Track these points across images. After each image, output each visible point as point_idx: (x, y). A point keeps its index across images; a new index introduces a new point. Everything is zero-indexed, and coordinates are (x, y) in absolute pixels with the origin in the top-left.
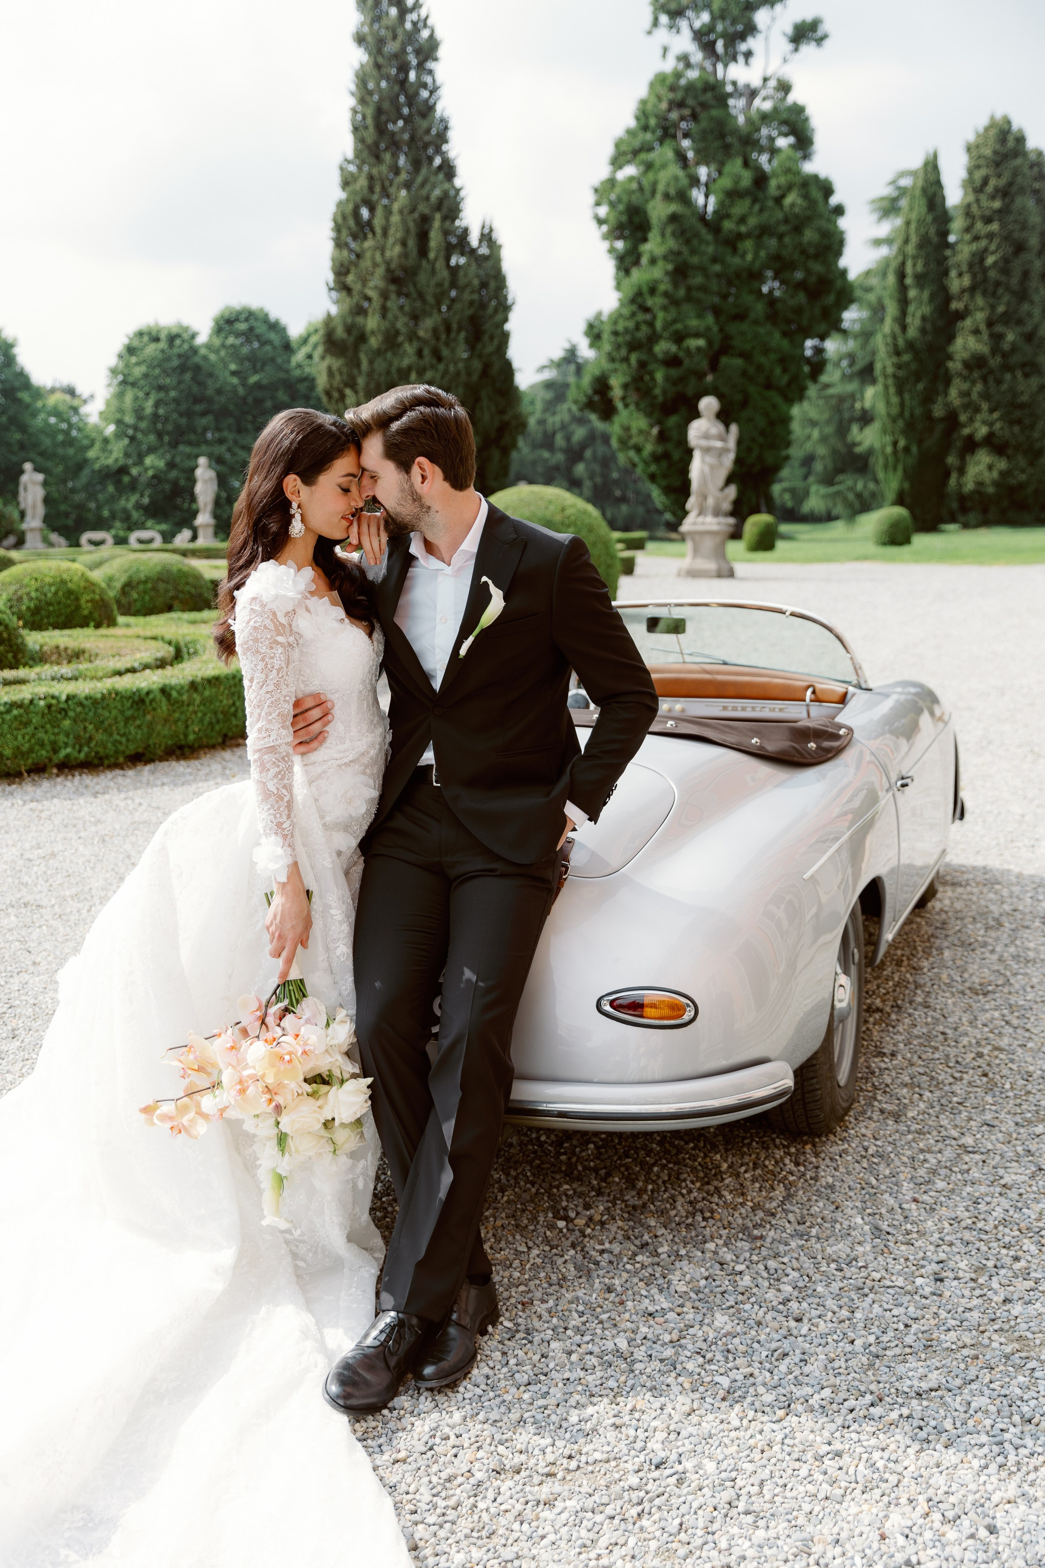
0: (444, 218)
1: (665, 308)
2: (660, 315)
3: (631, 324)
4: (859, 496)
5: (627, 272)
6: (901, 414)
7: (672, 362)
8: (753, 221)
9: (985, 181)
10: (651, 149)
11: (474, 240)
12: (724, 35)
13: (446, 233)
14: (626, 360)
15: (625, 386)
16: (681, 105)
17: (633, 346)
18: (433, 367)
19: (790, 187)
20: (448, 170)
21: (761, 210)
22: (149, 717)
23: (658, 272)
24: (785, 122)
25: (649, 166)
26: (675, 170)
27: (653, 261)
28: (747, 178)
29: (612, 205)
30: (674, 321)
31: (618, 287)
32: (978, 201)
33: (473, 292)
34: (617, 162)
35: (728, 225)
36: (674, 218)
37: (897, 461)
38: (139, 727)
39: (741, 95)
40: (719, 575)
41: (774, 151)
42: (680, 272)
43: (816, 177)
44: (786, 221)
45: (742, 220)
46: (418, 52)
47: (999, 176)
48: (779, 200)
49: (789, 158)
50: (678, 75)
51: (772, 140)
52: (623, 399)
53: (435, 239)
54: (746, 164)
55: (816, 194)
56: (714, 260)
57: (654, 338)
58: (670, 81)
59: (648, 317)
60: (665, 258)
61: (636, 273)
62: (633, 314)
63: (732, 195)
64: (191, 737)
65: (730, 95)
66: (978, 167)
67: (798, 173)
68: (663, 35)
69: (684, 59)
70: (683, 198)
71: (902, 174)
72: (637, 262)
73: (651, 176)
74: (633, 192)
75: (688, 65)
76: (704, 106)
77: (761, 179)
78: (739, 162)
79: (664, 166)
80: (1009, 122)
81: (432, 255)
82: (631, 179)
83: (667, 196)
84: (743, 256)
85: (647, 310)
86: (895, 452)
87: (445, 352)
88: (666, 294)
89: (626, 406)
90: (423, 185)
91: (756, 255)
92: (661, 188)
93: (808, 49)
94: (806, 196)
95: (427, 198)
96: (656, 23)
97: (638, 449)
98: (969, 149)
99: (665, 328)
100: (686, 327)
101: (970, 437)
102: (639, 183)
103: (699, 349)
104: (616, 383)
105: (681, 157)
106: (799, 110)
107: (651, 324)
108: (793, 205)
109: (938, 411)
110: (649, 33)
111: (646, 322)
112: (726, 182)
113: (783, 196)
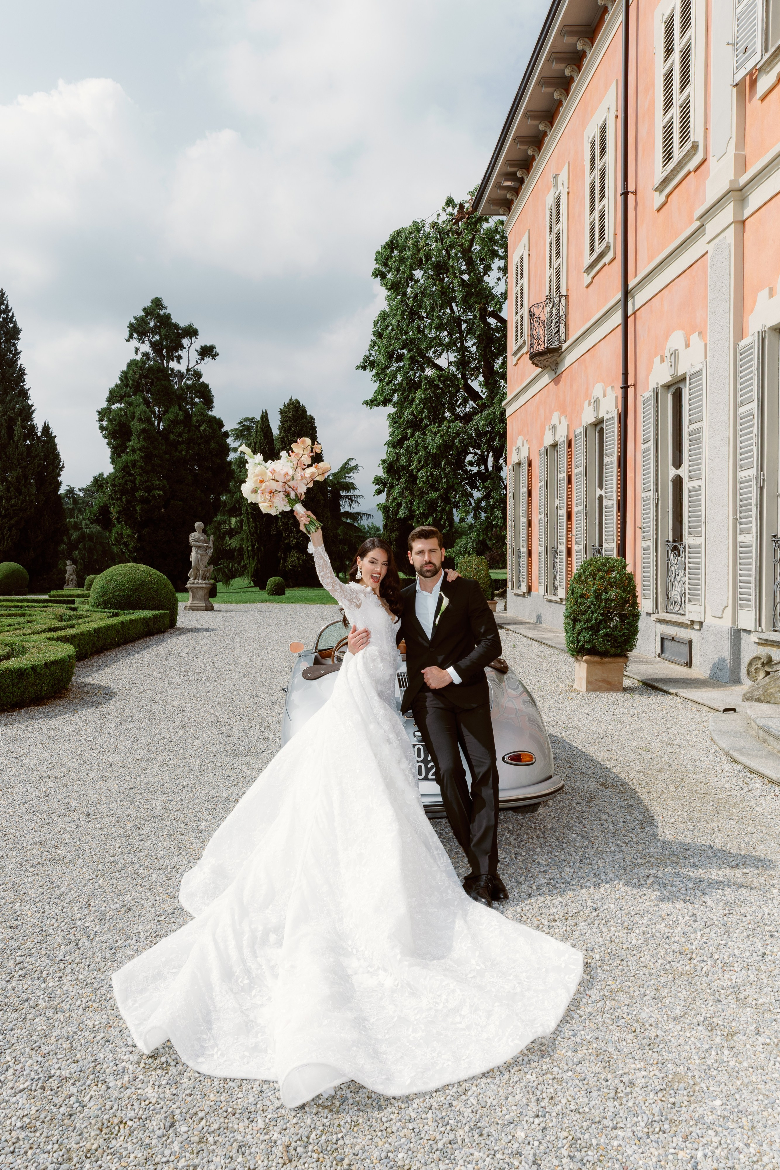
0: (23, 421)
1: (140, 475)
2: (138, 478)
3: (122, 481)
4: (230, 570)
5: (119, 456)
6: (256, 532)
7: (144, 501)
8: (185, 436)
9: (290, 428)
10: (130, 396)
11: (39, 431)
12: (167, 347)
13: (24, 427)
14: (120, 499)
15: (119, 512)
16: (146, 377)
17: (124, 492)
18: (16, 497)
19: (203, 422)
20: (24, 394)
21: (189, 431)
22: (25, 683)
23: (137, 456)
24: (199, 391)
25: (130, 404)
26: (143, 407)
27: (134, 451)
28: (181, 415)
29: (110, 421)
30: (146, 481)
31: (113, 462)
32: (287, 436)
33: (40, 459)
34: (111, 399)
35: (172, 437)
36: (144, 430)
37: (254, 554)
38: (19, 688)
39: (176, 376)
40: (207, 609)
41: (194, 404)
42: (148, 457)
43: (215, 417)
44: (201, 437)
45: (180, 435)
46: (6, 334)
47: (296, 426)
48: (198, 427)
49: (201, 408)
50: (144, 363)
51: (193, 399)
52: (118, 519)
53: (17, 430)
54: (180, 409)
55: (215, 426)
56: (166, 453)
57: (135, 489)
58: (140, 365)
59: (132, 478)
60: (140, 450)
61: (124, 457)
62: (124, 476)
63: (174, 422)
64: (44, 693)
65: (171, 375)
66: (287, 421)
67: (207, 415)
68: (135, 343)
69: (146, 354)
70: (149, 421)
71: (245, 420)
72: (124, 450)
73: (131, 409)
74: (122, 416)
75: (148, 358)
76: (158, 379)
77: (188, 416)
78: (177, 407)
79: (138, 405)
80: (299, 403)
81: (16, 439)
82: (120, 409)
83: (140, 420)
84: (181, 452)
85: (131, 475)
86: (253, 550)
87: (24, 490)
88: (141, 467)
89: (119, 522)
90: (10, 401)
91: (187, 453)
92: (137, 415)
93: (208, 360)
94: (211, 427)
95: (14, 409)
96: (131, 337)
97: (126, 545)
98: (281, 412)
99: (140, 484)
100: (153, 484)
101: (289, 543)
102: (126, 412)
103: (159, 495)
104: (114, 511)
105: (146, 402)
106: (206, 386)
107: (134, 482)
108: (204, 430)
109: (273, 532)
110: (128, 340)
111: (130, 481)
112: (170, 416)
113: (200, 426)
